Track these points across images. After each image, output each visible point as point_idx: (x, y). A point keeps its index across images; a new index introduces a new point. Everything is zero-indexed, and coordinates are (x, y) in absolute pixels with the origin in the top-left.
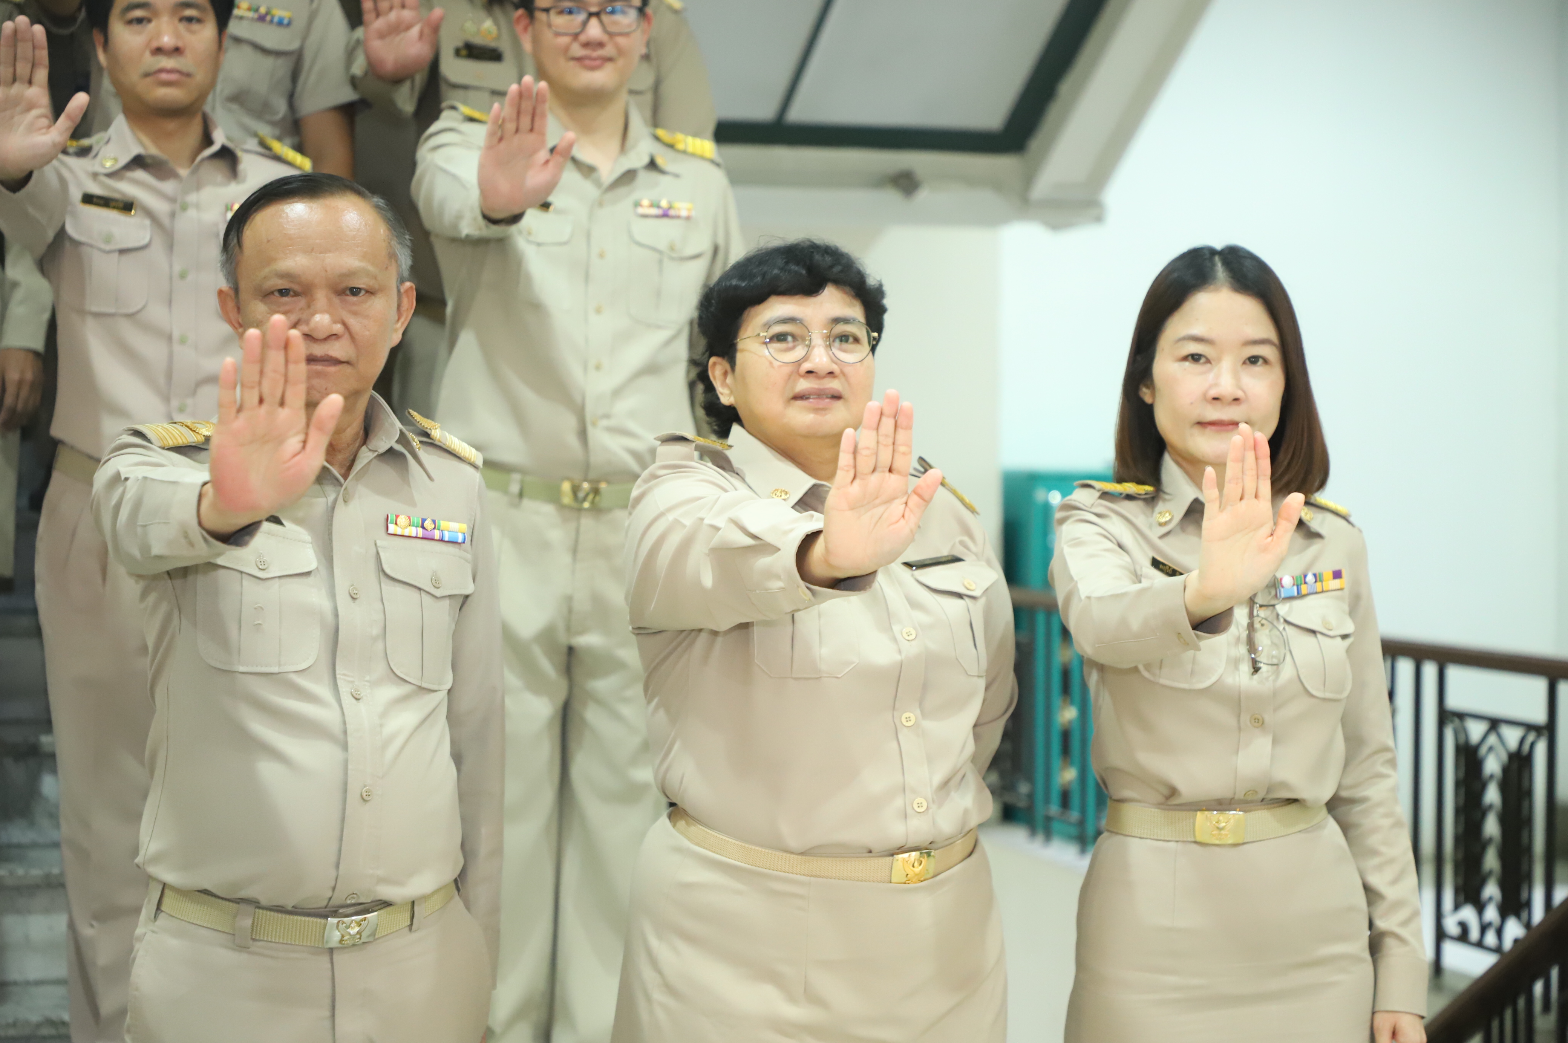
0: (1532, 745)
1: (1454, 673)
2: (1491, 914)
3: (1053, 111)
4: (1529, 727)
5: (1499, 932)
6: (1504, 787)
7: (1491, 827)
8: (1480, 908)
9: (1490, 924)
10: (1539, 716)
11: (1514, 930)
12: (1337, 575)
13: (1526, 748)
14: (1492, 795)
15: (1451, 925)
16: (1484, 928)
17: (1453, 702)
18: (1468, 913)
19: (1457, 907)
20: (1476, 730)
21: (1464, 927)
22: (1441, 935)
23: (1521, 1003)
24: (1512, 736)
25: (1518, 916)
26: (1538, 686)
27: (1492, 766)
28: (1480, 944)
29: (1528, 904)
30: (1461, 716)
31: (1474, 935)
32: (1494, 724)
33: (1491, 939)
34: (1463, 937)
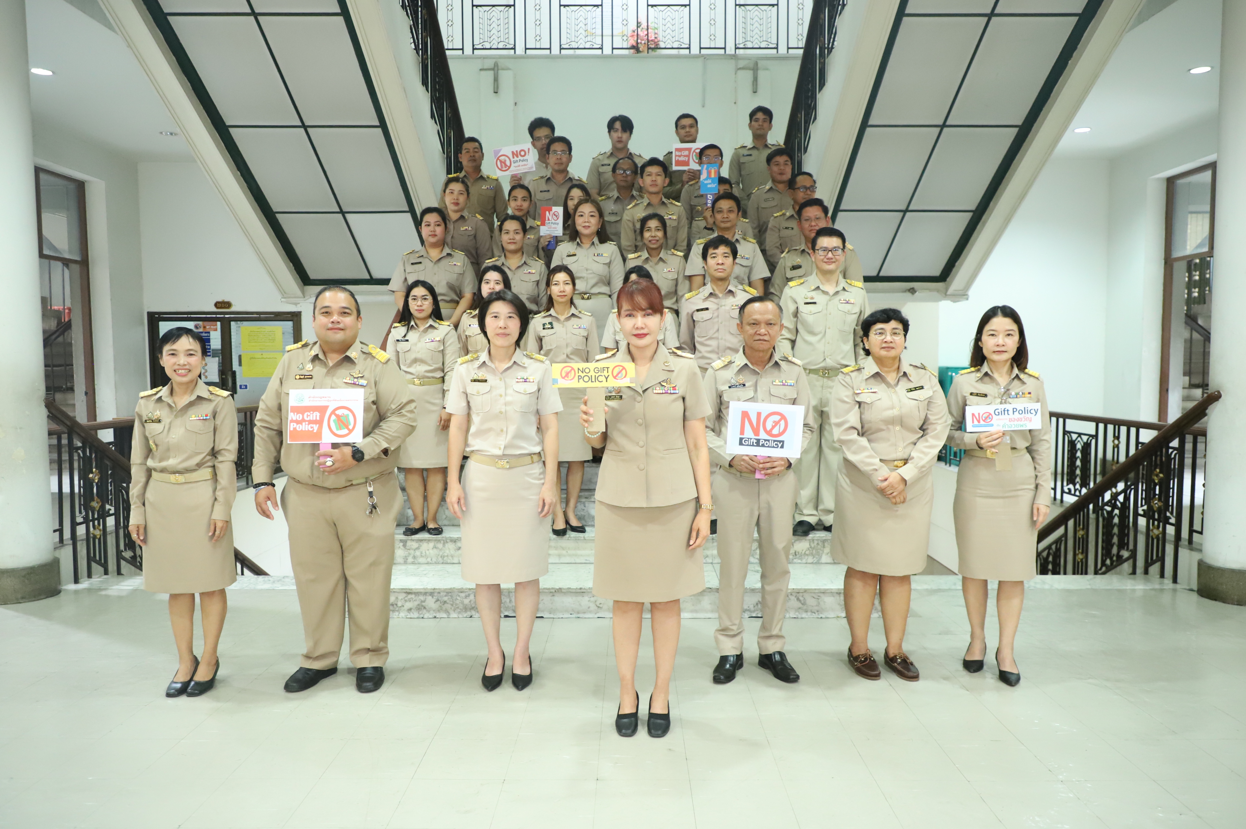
0: (1091, 440)
1: (1068, 421)
2: (1078, 486)
3: (954, 270)
4: (1090, 436)
5: (1080, 492)
6: (1082, 452)
7: (1078, 463)
8: (1074, 485)
9: (1077, 489)
10: (1094, 433)
11: (1084, 491)
12: (1030, 393)
13: (1089, 442)
14: (1079, 454)
15: (1066, 489)
16: (1075, 490)
17: (1067, 429)
18: (1071, 486)
19: (1068, 485)
20: (1074, 436)
21: (1069, 489)
22: (1063, 492)
23: (1086, 510)
24: (1085, 438)
25: (1086, 487)
26: (1093, 424)
27: (1079, 446)
28: (1074, 495)
29: (1089, 484)
30: (1070, 432)
31: (1073, 492)
32: (1080, 435)
33: (1077, 493)
34: (1069, 492)
